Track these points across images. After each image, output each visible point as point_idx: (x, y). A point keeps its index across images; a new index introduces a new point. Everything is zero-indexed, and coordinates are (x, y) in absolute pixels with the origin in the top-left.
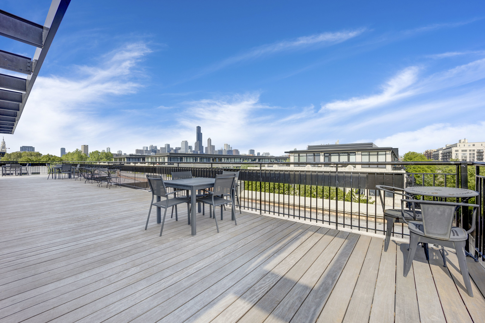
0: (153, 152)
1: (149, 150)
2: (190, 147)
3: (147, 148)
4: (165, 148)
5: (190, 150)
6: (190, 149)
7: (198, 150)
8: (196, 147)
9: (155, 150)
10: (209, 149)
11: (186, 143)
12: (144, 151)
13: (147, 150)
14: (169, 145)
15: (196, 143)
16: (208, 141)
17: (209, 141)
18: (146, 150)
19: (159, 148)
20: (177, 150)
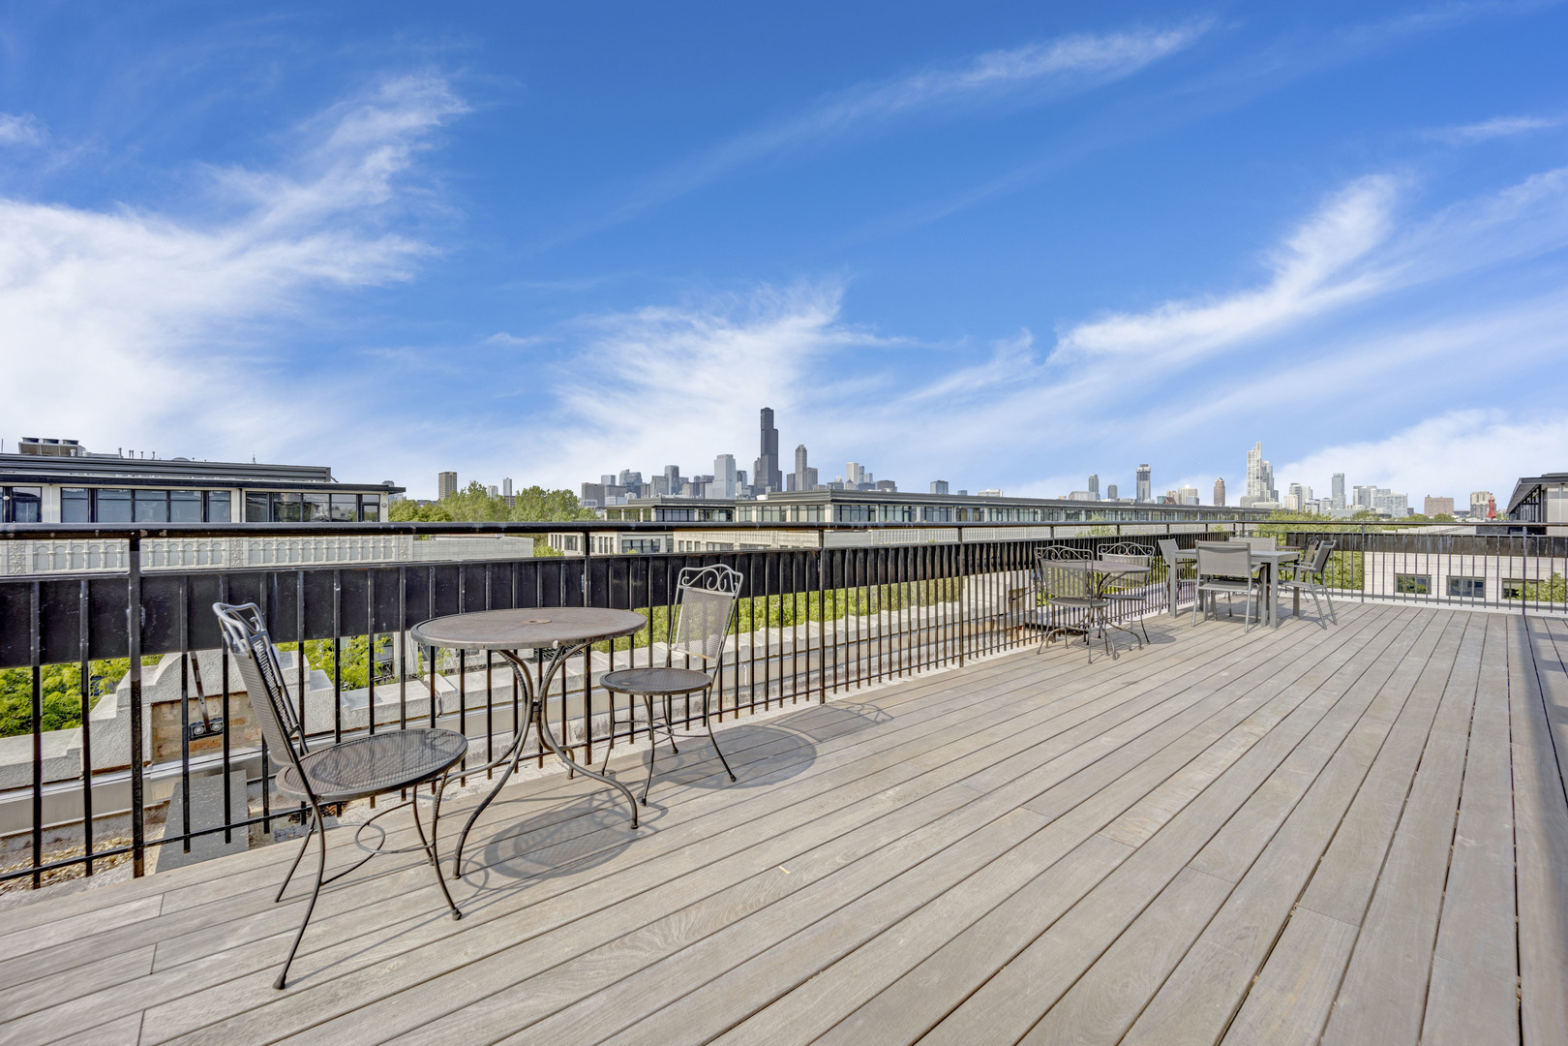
0: (631, 491)
1: (617, 484)
2: (741, 475)
3: (613, 477)
4: (665, 478)
5: (740, 483)
6: (741, 480)
7: (767, 483)
8: (758, 474)
9: (636, 484)
10: (799, 480)
11: (730, 460)
12: (606, 489)
13: (612, 486)
14: (675, 470)
15: (759, 463)
16: (797, 456)
17: (801, 454)
18: (609, 486)
19: (646, 479)
20: (701, 486)
